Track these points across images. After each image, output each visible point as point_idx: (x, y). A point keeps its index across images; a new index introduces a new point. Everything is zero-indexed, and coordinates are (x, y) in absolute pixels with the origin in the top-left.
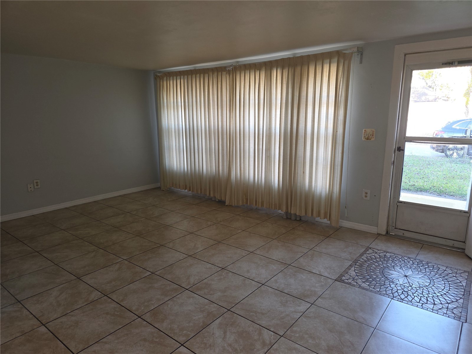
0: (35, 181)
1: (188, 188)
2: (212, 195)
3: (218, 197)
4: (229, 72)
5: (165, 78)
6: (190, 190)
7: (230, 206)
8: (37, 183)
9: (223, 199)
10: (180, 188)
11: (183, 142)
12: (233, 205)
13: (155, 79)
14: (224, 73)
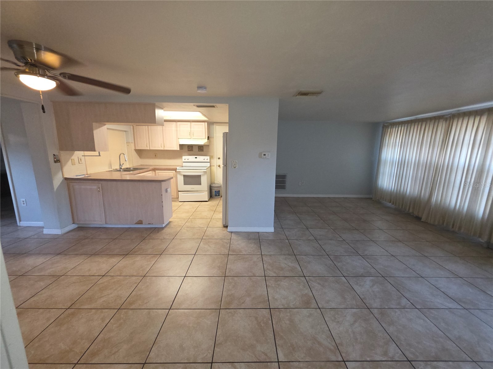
0: (302, 181)
1: (392, 202)
2: (411, 211)
3: (416, 213)
4: (446, 120)
5: (390, 127)
6: (393, 204)
7: (425, 223)
8: (303, 182)
9: (420, 216)
10: (386, 201)
11: (394, 170)
12: (429, 222)
13: (383, 128)
14: (441, 120)
